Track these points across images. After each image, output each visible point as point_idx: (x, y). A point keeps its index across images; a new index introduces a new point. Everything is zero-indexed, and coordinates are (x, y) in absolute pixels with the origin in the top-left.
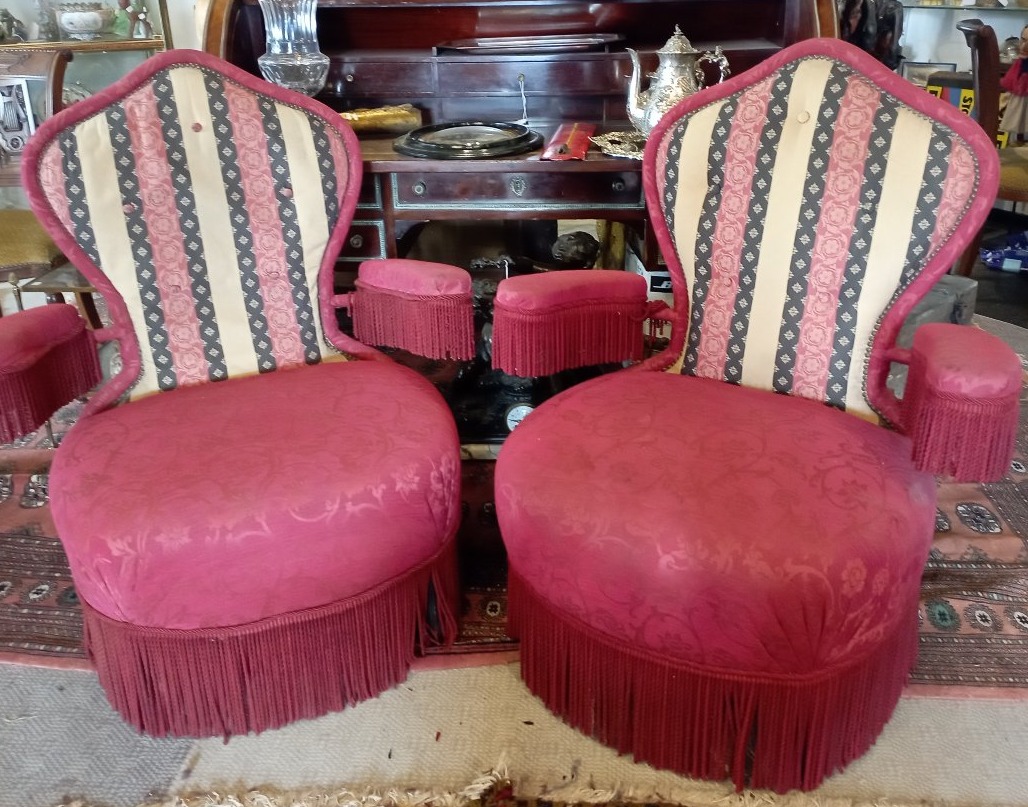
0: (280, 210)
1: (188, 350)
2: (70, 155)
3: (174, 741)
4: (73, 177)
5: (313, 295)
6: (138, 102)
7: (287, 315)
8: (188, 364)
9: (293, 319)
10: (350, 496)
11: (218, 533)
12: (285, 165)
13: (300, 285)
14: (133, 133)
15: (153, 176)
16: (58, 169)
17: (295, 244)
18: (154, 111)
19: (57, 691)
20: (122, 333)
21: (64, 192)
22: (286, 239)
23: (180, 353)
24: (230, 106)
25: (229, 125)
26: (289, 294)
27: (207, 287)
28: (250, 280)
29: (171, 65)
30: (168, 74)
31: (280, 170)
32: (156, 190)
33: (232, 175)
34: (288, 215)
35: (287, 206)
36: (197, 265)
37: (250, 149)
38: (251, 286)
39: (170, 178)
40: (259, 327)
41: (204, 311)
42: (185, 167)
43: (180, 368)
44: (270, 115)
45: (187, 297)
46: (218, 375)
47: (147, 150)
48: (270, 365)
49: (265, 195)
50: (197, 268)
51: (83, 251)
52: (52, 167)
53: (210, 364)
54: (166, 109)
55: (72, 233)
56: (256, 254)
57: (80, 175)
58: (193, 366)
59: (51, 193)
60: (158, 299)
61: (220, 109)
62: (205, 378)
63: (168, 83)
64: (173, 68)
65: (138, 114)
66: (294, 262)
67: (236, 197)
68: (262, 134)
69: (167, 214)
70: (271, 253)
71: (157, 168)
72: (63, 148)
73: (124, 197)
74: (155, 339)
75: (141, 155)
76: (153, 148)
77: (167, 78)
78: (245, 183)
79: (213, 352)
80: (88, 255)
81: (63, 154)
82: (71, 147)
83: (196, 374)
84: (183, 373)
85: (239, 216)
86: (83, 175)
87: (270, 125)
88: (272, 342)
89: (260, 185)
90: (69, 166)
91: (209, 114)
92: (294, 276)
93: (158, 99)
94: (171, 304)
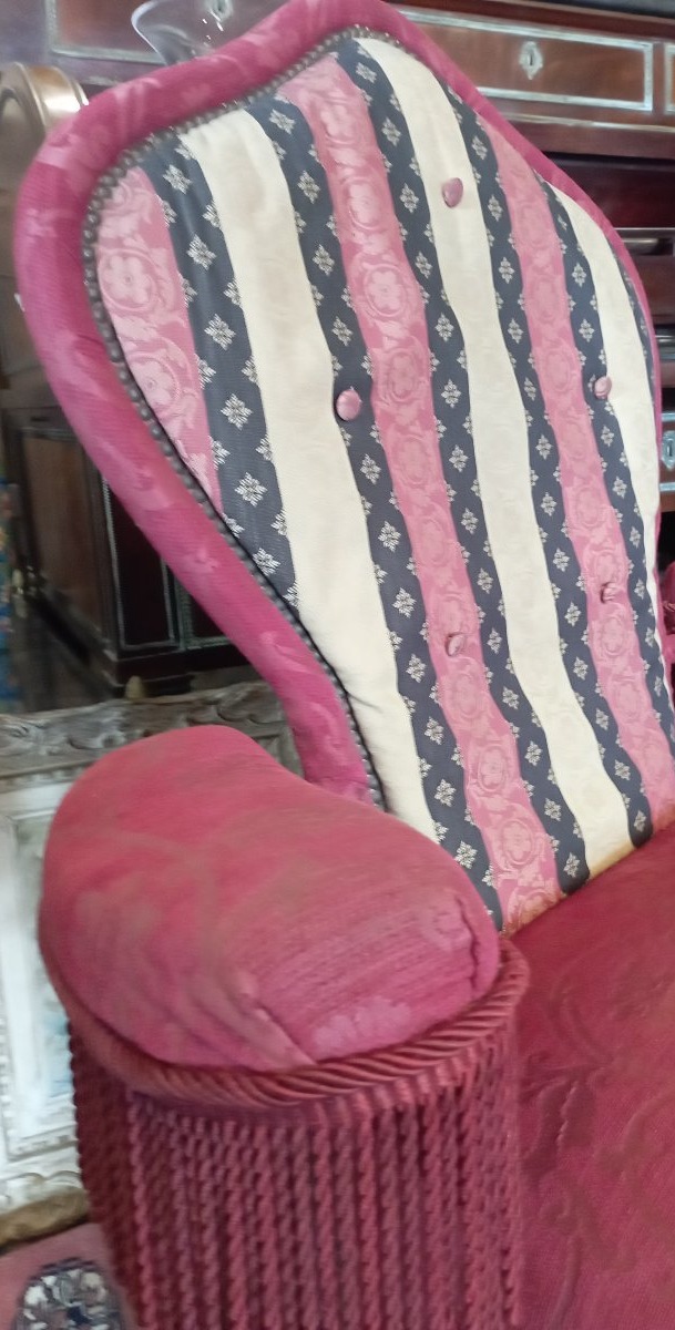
0: (597, 431)
1: (506, 814)
2: (193, 216)
4: (210, 290)
5: (658, 636)
6: (325, 97)
7: (635, 687)
9: (645, 697)
12: (595, 319)
14: (333, 179)
15: (390, 314)
16: (162, 259)
21: (189, 340)
23: (496, 828)
24: (498, 155)
25: (503, 202)
26: (633, 637)
27: (503, 632)
28: (573, 607)
29: (352, 26)
30: (357, 44)
31: (586, 331)
32: (401, 355)
33: (517, 334)
34: (608, 443)
35: (604, 420)
36: (483, 574)
37: (539, 270)
38: (572, 622)
39: (423, 323)
40: (605, 726)
41: (510, 698)
42: (444, 297)
43: (503, 872)
44: (552, 195)
45: (475, 664)
46: (573, 873)
47: (368, 234)
48: (644, 819)
49: (567, 391)
50: (484, 581)
51: (238, 543)
52: (142, 251)
53: (556, 843)
54: (389, 129)
55: (209, 485)
56: (572, 538)
57: (230, 285)
58: (528, 858)
59: (146, 339)
60: (431, 678)
61: (483, 156)
62: (550, 888)
63: (372, 65)
64: (358, 36)
65: (333, 129)
66: (636, 554)
67: (530, 389)
68: (553, 237)
69: (416, 428)
70: (598, 536)
71: (396, 290)
72: (165, 190)
73: (339, 367)
74: (438, 797)
75: (355, 248)
76: (381, 231)
77: (361, 52)
78: (538, 357)
79: (552, 810)
80: (255, 556)
81: (171, 212)
82: (190, 191)
83: (536, 879)
84: (511, 884)
85: (543, 439)
86: (239, 287)
87: (560, 220)
88: (634, 760)
89: (559, 364)
90: (193, 253)
91: (469, 163)
92: (637, 591)
93: (369, 98)
94: (454, 690)
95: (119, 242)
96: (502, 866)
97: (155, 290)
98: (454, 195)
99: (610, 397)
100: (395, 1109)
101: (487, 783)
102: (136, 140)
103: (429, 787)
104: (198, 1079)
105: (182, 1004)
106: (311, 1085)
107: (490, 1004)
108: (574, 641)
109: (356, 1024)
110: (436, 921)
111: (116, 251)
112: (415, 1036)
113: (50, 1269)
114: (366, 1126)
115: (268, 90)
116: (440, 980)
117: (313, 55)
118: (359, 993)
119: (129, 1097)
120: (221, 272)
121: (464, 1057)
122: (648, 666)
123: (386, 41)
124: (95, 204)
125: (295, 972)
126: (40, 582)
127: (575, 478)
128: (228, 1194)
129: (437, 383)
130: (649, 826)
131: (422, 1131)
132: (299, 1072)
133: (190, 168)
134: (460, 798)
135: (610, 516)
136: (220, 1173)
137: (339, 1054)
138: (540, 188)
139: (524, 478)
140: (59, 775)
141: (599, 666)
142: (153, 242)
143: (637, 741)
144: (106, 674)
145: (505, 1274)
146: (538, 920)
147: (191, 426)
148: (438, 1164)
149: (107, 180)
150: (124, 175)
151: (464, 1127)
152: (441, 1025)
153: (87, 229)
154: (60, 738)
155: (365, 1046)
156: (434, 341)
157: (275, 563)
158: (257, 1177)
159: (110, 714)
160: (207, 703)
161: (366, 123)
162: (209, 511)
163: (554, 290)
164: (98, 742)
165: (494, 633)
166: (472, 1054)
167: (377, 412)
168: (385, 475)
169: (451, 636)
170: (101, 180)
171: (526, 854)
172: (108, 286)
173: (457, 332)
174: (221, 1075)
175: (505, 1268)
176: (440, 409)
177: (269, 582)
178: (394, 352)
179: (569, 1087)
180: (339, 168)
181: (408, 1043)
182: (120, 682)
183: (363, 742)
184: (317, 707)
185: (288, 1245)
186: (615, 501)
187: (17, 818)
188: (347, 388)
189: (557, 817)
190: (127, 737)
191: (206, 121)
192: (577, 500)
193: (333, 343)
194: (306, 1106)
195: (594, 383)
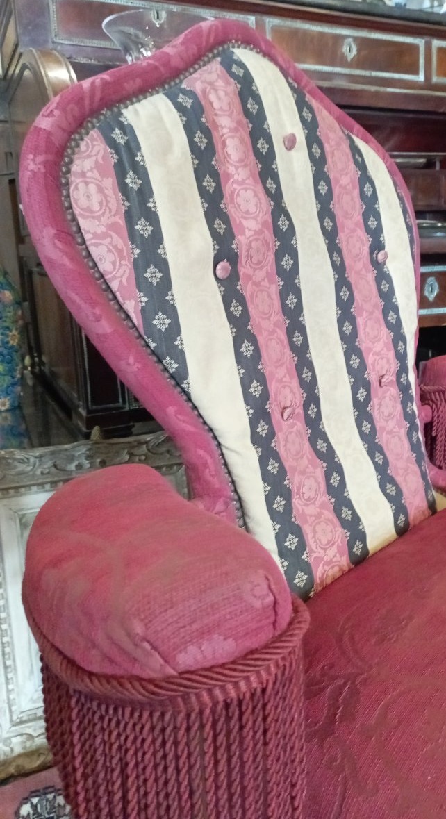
0: (378, 284)
1: (318, 517)
2: (128, 159)
4: (138, 203)
5: (415, 407)
6: (212, 85)
7: (400, 439)
8: (324, 539)
9: (406, 445)
12: (378, 215)
13: (407, 393)
14: (215, 136)
15: (249, 215)
16: (109, 185)
18: (237, 104)
21: (124, 233)
23: (311, 525)
24: (319, 118)
25: (321, 146)
26: (399, 408)
27: (318, 406)
28: (362, 390)
29: (230, 41)
30: (233, 53)
31: (372, 223)
32: (257, 240)
33: (328, 225)
34: (385, 290)
35: (382, 276)
36: (306, 370)
37: (344, 188)
38: (362, 399)
39: (270, 221)
40: (381, 462)
41: (321, 446)
42: (283, 204)
43: (315, 552)
44: (352, 142)
45: (300, 425)
46: (358, 553)
47: (237, 168)
48: (404, 519)
49: (360, 259)
50: (306, 375)
51: (153, 353)
52: (96, 179)
53: (348, 534)
54: (250, 104)
55: (136, 319)
56: (363, 349)
57: (151, 200)
58: (330, 543)
59: (99, 232)
60: (271, 434)
61: (309, 119)
62: (344, 561)
63: (242, 65)
64: (233, 47)
65: (216, 105)
66: (401, 357)
67: (337, 259)
68: (352, 166)
69: (266, 283)
70: (378, 347)
71: (253, 201)
72: (112, 144)
73: (217, 247)
74: (275, 506)
75: (228, 176)
76: (245, 166)
77: (235, 58)
78: (342, 239)
79: (346, 514)
80: (164, 361)
81: (115, 156)
82: (127, 143)
83: (335, 556)
84: (319, 559)
85: (344, 289)
86: (156, 200)
87: (357, 156)
88: (398, 482)
89: (355, 243)
90: (128, 181)
91: (300, 124)
92: (402, 380)
93: (239, 86)
94: (286, 440)
95: (83, 174)
96: (314, 549)
97: (104, 203)
98: (290, 143)
99: (387, 262)
100: (225, 701)
101: (306, 498)
102: (95, 112)
103: (269, 500)
104: (109, 682)
105: (100, 638)
106: (175, 687)
107: (284, 639)
108: (362, 410)
109: (202, 651)
110: (252, 590)
111: (81, 180)
112: (238, 658)
113: (35, 793)
114: (208, 711)
115: (177, 81)
116: (254, 625)
117: (206, 59)
118: (204, 633)
119: (71, 692)
120: (145, 192)
121: (268, 669)
122: (408, 425)
123: (251, 50)
124: (69, 151)
125: (167, 620)
126: (42, 363)
127: (364, 312)
128: (127, 751)
129: (279, 256)
130: (407, 523)
131: (241, 714)
132: (168, 679)
133: (127, 130)
134: (289, 507)
135: (386, 334)
136: (123, 738)
137: (193, 669)
138: (344, 137)
139: (332, 313)
140: (48, 487)
141: (378, 426)
142: (103, 174)
143: (401, 472)
144: (80, 424)
145: (293, 798)
146: (336, 581)
147: (125, 283)
148: (251, 733)
149: (77, 136)
150: (87, 133)
151: (267, 712)
152: (252, 652)
153: (63, 166)
154: (48, 464)
155: (208, 664)
156: (277, 231)
157: (176, 365)
158: (143, 741)
159: (81, 450)
160: (140, 443)
161: (237, 101)
162: (136, 334)
163: (352, 199)
164: (72, 467)
165: (312, 406)
166: (273, 669)
167: (241, 274)
168: (245, 311)
169: (285, 408)
170: (73, 137)
171: (329, 542)
172: (76, 201)
173: (291, 226)
174: (122, 680)
175: (294, 795)
176: (280, 271)
177: (172, 376)
178: (251, 238)
179: (345, 684)
180: (220, 129)
181: (233, 662)
182: (88, 428)
183: (229, 473)
184: (201, 452)
185: (161, 781)
186: (389, 325)
187: (20, 513)
188: (222, 260)
189: (349, 518)
190: (91, 463)
191: (139, 101)
192: (365, 325)
193: (214, 234)
194: (172, 700)
195: (377, 254)
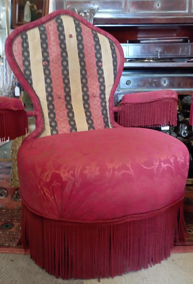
0: (98, 71)
1: (63, 121)
2: (25, 41)
3: (74, 281)
4: (26, 49)
5: (108, 105)
6: (50, 25)
7: (98, 111)
8: (63, 126)
9: (100, 113)
10: (162, 160)
11: (111, 171)
12: (101, 54)
13: (103, 100)
14: (48, 36)
15: (54, 52)
16: (20, 46)
17: (102, 84)
18: (56, 28)
19: (11, 261)
20: (38, 113)
21: (22, 55)
22: (99, 82)
24: (82, 30)
26: (100, 103)
28: (86, 96)
29: (61, 14)
30: (60, 17)
31: (98, 56)
32: (55, 58)
33: (81, 56)
34: (100, 73)
35: (100, 69)
36: (67, 89)
37: (89, 47)
38: (86, 99)
39: (60, 53)
40: (88, 115)
41: (69, 107)
42: (66, 50)
44: (96, 35)
45: (63, 101)
47: (53, 42)
49: (92, 64)
51: (26, 79)
53: (71, 127)
54: (60, 28)
55: (23, 71)
59: (17, 55)
60: (53, 100)
61: (79, 31)
63: (61, 20)
65: (50, 29)
66: (102, 91)
67: (83, 64)
68: (93, 41)
69: (58, 67)
70: (94, 87)
71: (56, 49)
73: (43, 59)
74: (51, 116)
75: (50, 44)
78: (86, 59)
79: (72, 123)
81: (22, 40)
82: (25, 38)
83: (66, 131)
85: (83, 71)
86: (29, 49)
87: (96, 39)
88: (93, 121)
90: (24, 45)
91: (75, 32)
92: (102, 96)
93: (58, 24)
94: (57, 103)
95: (16, 44)
96: (60, 127)
97: (18, 49)
101: (60, 116)
103: (49, 114)
115: (42, 25)
122: (102, 108)
127: (90, 78)
129: (62, 62)
134: (55, 117)
135: (98, 84)
138: (92, 34)
141: (91, 106)
143: (96, 119)
147: (21, 64)
156: (62, 56)
157: (30, 82)
162: (23, 75)
163: (91, 49)
165: (68, 97)
167: (50, 65)
168: (50, 73)
173: (67, 55)
176: (62, 65)
180: (50, 34)
188: (45, 61)
192: (91, 81)
195: (99, 63)
